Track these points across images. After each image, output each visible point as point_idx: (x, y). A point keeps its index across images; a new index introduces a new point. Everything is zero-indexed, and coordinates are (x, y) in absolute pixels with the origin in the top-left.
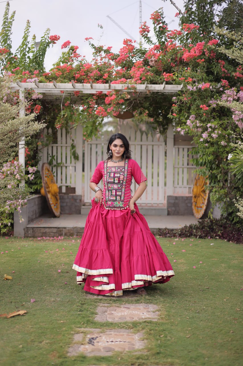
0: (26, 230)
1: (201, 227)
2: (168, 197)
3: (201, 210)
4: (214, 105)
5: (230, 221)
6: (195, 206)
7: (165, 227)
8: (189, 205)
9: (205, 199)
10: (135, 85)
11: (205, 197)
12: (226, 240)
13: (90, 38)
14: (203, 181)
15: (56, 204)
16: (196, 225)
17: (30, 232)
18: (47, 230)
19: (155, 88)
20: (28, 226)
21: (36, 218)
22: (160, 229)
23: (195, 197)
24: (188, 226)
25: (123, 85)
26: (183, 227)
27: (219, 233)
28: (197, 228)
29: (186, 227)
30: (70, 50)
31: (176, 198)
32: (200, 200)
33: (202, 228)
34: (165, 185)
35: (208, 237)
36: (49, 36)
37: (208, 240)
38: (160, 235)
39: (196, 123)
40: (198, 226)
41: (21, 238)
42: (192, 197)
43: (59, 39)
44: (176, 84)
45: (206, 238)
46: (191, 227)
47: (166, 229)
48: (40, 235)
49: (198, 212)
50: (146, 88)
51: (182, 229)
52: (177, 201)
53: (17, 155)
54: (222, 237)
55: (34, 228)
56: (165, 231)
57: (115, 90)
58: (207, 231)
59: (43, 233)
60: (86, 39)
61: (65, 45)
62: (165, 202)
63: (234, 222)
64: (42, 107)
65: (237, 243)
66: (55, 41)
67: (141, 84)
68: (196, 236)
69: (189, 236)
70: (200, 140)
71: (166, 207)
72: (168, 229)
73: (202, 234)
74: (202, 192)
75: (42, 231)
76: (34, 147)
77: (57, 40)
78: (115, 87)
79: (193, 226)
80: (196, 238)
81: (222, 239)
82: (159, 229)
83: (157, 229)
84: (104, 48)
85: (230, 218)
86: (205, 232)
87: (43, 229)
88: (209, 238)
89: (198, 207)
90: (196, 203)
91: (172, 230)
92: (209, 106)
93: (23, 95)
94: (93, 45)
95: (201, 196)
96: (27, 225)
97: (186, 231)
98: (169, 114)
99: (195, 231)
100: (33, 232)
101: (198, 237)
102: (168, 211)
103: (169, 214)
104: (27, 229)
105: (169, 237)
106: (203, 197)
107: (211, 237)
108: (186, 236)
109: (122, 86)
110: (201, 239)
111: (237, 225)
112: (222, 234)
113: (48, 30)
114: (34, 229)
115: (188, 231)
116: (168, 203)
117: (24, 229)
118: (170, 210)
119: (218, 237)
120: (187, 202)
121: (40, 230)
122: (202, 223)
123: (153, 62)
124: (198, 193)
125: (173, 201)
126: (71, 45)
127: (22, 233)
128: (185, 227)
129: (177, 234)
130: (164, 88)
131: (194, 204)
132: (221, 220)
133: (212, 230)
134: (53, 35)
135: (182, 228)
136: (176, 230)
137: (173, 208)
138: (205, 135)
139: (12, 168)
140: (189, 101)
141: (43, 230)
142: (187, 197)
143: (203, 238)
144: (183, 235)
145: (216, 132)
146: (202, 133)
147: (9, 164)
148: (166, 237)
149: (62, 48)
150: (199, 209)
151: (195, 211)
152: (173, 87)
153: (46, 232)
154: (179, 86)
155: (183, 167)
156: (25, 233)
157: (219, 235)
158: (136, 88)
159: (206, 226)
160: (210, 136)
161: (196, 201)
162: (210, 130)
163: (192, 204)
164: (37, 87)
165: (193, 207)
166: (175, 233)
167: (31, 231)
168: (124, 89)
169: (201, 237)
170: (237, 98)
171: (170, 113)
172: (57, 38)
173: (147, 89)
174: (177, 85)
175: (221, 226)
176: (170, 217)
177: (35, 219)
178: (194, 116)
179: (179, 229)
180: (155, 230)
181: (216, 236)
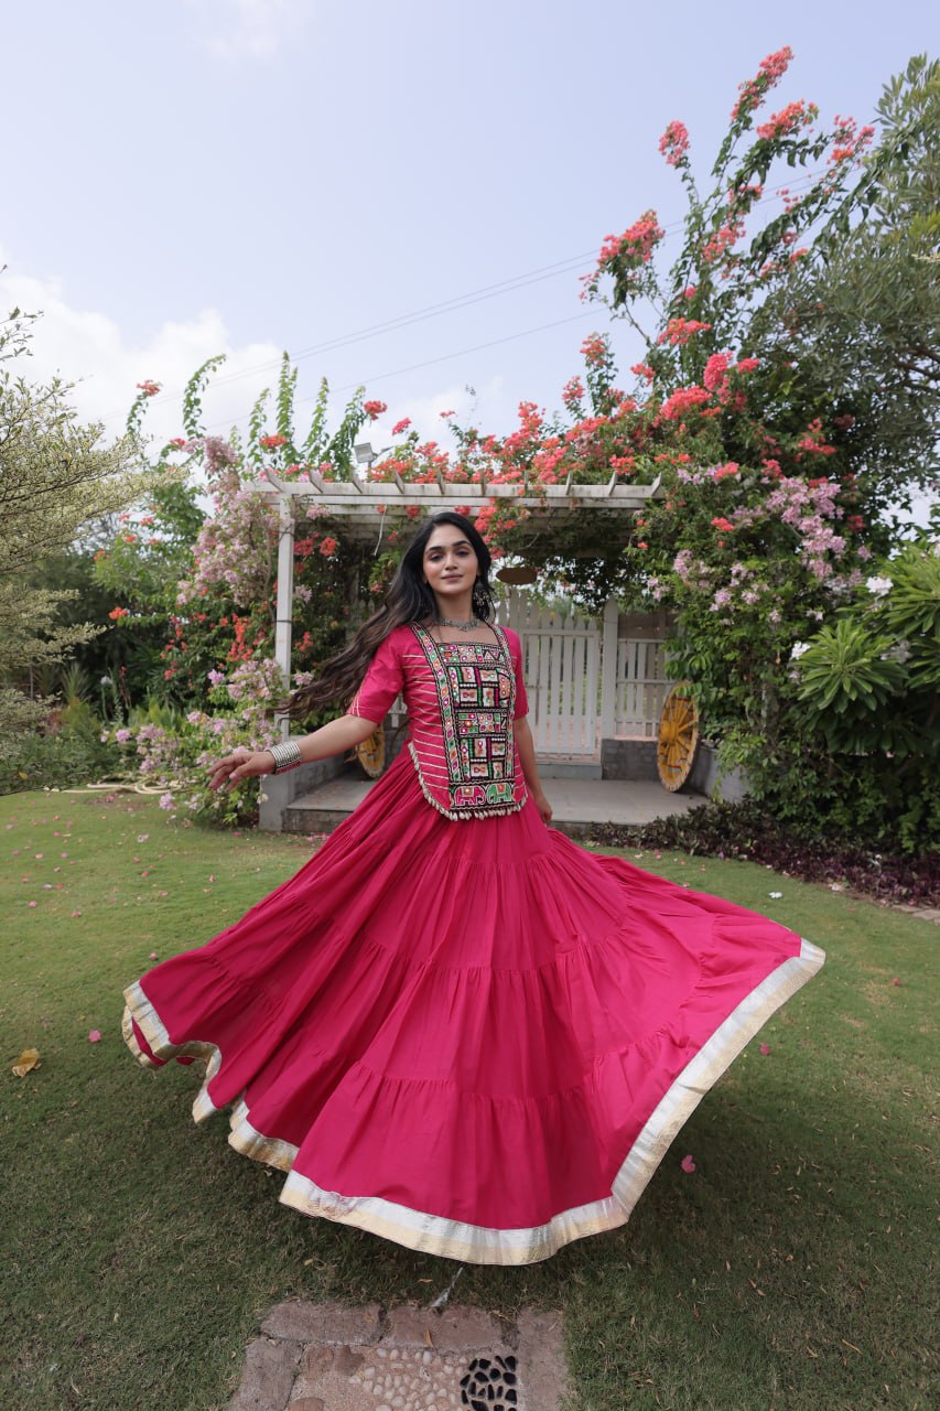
0: (286, 814)
1: (697, 824)
2: (604, 741)
3: (677, 774)
4: (745, 521)
5: (768, 810)
6: (665, 762)
7: (606, 821)
8: (648, 759)
9: (688, 751)
10: (544, 486)
11: (688, 747)
12: (769, 867)
13: (450, 413)
14: (682, 712)
15: (374, 750)
16: (683, 819)
17: (296, 820)
18: (333, 817)
19: (589, 492)
20: (290, 807)
21: (327, 781)
22: (595, 825)
23: (665, 745)
24: (664, 819)
25: (515, 486)
26: (652, 821)
27: (748, 845)
28: (687, 827)
29: (658, 822)
30: (410, 439)
31: (621, 744)
32: (676, 753)
33: (700, 828)
34: (598, 712)
35: (718, 853)
36: (365, 401)
37: (719, 861)
38: (594, 839)
39: (698, 568)
40: (690, 822)
41: (273, 833)
42: (654, 744)
43: (384, 410)
44: (641, 483)
45: (714, 854)
46: (670, 822)
47: (610, 824)
48: (317, 827)
49: (671, 776)
50: (568, 493)
51: (649, 828)
52: (621, 751)
53: (272, 645)
54: (757, 856)
55: (304, 810)
56: (607, 831)
57: (495, 497)
58: (714, 836)
59: (325, 823)
60: (443, 415)
61: (400, 428)
62: (597, 751)
63: (781, 815)
64: (339, 544)
65: (807, 880)
66: (377, 415)
67: (557, 483)
68: (687, 849)
69: (667, 847)
70: (711, 610)
71: (598, 762)
72: (615, 826)
73: (701, 844)
74: (680, 734)
75: (321, 819)
76: (323, 632)
77: (379, 411)
78: (496, 491)
79: (677, 820)
80: (688, 853)
81: (757, 862)
82: (593, 823)
83: (588, 823)
84: (479, 436)
85: (770, 805)
86: (710, 840)
87: (323, 814)
88: (721, 855)
89: (670, 766)
90: (667, 756)
91: (625, 828)
92: (734, 522)
93: (288, 510)
94: (456, 428)
95: (679, 743)
96: (289, 804)
97: (659, 834)
98: (627, 545)
99: (682, 834)
100: (301, 820)
101: (692, 851)
102: (604, 771)
103: (604, 777)
104: (288, 814)
105: (617, 845)
106: (684, 747)
107: (728, 855)
108: (660, 846)
109: (514, 489)
110: (701, 858)
111: (795, 827)
112: (758, 848)
113: (362, 389)
114: (305, 814)
115: (664, 834)
116: (605, 754)
117: (282, 814)
118: (607, 768)
119: (745, 856)
120: (643, 752)
121: (318, 816)
122: (699, 813)
123: (585, 444)
124: (672, 736)
125: (612, 751)
126: (411, 429)
127: (278, 821)
128: (655, 822)
129: (636, 839)
130: (611, 493)
131: (661, 758)
132: (746, 808)
133: (727, 833)
134: (372, 401)
135: (650, 824)
136: (634, 827)
137: (615, 766)
138: (722, 597)
139: (259, 672)
140: (676, 519)
141: (324, 818)
142: (644, 744)
143: (705, 856)
144: (652, 841)
145: (755, 586)
146: (714, 592)
147: (252, 664)
148: (610, 845)
149: (394, 433)
150: (674, 770)
151: (662, 774)
152: (633, 491)
153: (330, 821)
154: (647, 487)
155: (636, 681)
156: (284, 823)
157: (747, 851)
158: (545, 493)
159: (710, 824)
160: (737, 597)
161: (665, 753)
162: (735, 582)
163: (655, 757)
164: (319, 492)
165: (659, 764)
166: (633, 837)
167: (298, 817)
168: (516, 495)
169: (699, 852)
170: (808, 502)
171: (630, 545)
172: (379, 406)
173: (571, 494)
174: (642, 487)
175: (749, 826)
176: (607, 783)
177: (322, 784)
178: (689, 553)
179: (643, 828)
180: (583, 826)
181: (740, 852)
